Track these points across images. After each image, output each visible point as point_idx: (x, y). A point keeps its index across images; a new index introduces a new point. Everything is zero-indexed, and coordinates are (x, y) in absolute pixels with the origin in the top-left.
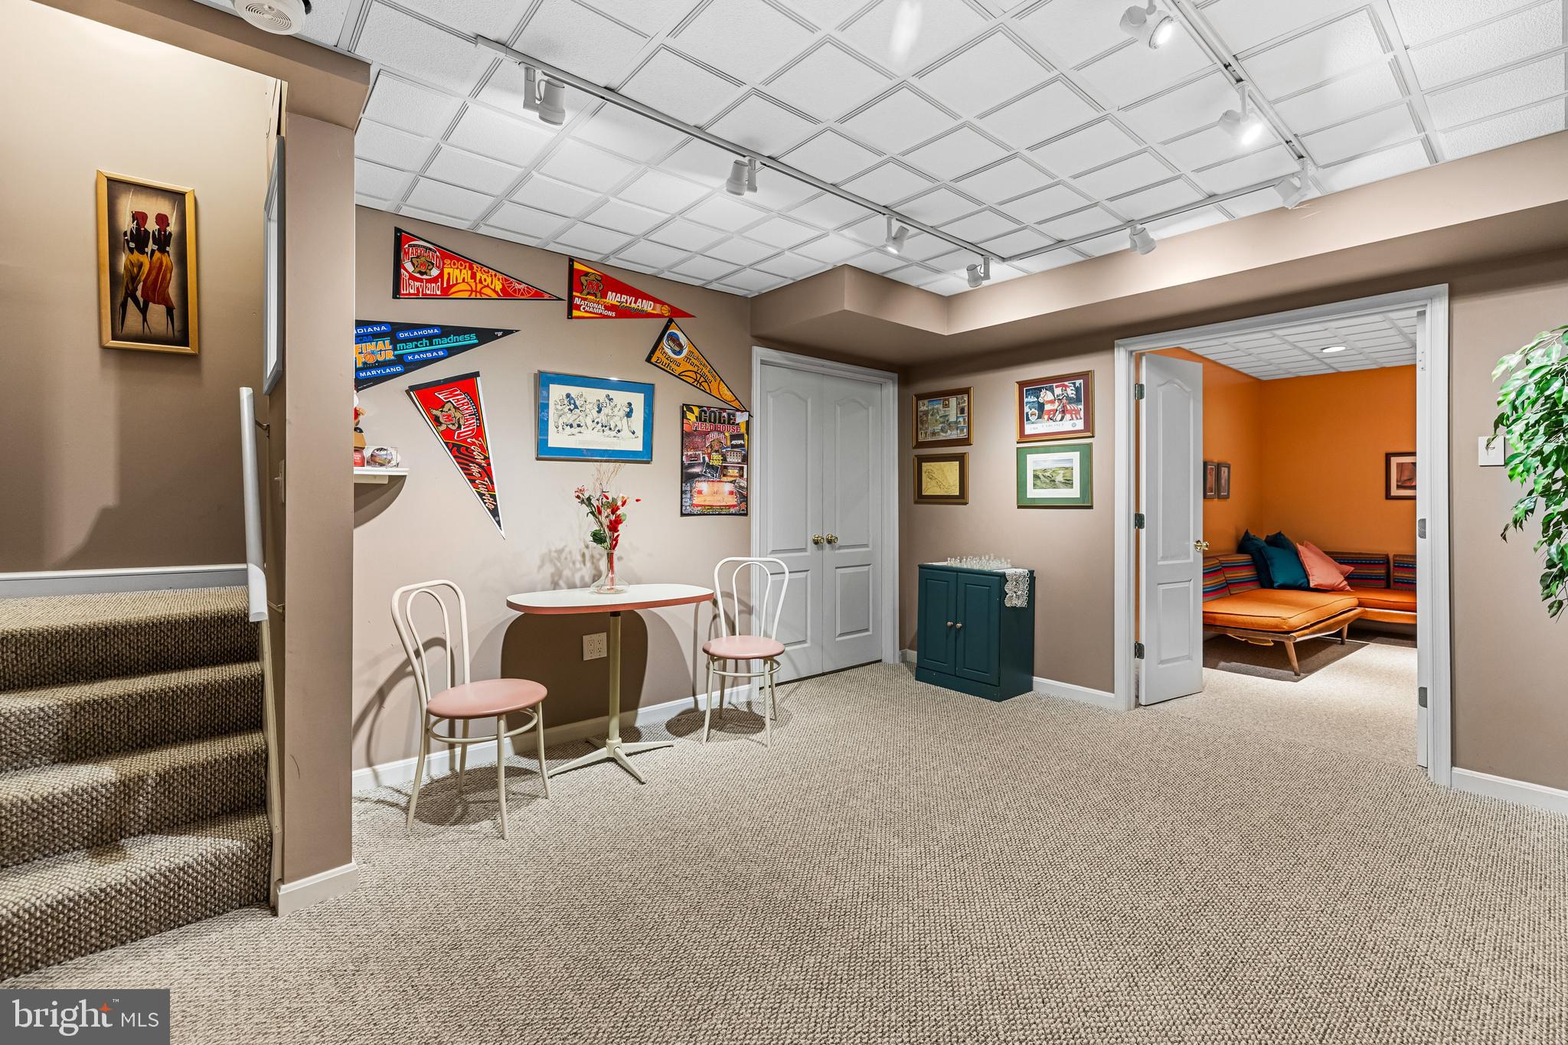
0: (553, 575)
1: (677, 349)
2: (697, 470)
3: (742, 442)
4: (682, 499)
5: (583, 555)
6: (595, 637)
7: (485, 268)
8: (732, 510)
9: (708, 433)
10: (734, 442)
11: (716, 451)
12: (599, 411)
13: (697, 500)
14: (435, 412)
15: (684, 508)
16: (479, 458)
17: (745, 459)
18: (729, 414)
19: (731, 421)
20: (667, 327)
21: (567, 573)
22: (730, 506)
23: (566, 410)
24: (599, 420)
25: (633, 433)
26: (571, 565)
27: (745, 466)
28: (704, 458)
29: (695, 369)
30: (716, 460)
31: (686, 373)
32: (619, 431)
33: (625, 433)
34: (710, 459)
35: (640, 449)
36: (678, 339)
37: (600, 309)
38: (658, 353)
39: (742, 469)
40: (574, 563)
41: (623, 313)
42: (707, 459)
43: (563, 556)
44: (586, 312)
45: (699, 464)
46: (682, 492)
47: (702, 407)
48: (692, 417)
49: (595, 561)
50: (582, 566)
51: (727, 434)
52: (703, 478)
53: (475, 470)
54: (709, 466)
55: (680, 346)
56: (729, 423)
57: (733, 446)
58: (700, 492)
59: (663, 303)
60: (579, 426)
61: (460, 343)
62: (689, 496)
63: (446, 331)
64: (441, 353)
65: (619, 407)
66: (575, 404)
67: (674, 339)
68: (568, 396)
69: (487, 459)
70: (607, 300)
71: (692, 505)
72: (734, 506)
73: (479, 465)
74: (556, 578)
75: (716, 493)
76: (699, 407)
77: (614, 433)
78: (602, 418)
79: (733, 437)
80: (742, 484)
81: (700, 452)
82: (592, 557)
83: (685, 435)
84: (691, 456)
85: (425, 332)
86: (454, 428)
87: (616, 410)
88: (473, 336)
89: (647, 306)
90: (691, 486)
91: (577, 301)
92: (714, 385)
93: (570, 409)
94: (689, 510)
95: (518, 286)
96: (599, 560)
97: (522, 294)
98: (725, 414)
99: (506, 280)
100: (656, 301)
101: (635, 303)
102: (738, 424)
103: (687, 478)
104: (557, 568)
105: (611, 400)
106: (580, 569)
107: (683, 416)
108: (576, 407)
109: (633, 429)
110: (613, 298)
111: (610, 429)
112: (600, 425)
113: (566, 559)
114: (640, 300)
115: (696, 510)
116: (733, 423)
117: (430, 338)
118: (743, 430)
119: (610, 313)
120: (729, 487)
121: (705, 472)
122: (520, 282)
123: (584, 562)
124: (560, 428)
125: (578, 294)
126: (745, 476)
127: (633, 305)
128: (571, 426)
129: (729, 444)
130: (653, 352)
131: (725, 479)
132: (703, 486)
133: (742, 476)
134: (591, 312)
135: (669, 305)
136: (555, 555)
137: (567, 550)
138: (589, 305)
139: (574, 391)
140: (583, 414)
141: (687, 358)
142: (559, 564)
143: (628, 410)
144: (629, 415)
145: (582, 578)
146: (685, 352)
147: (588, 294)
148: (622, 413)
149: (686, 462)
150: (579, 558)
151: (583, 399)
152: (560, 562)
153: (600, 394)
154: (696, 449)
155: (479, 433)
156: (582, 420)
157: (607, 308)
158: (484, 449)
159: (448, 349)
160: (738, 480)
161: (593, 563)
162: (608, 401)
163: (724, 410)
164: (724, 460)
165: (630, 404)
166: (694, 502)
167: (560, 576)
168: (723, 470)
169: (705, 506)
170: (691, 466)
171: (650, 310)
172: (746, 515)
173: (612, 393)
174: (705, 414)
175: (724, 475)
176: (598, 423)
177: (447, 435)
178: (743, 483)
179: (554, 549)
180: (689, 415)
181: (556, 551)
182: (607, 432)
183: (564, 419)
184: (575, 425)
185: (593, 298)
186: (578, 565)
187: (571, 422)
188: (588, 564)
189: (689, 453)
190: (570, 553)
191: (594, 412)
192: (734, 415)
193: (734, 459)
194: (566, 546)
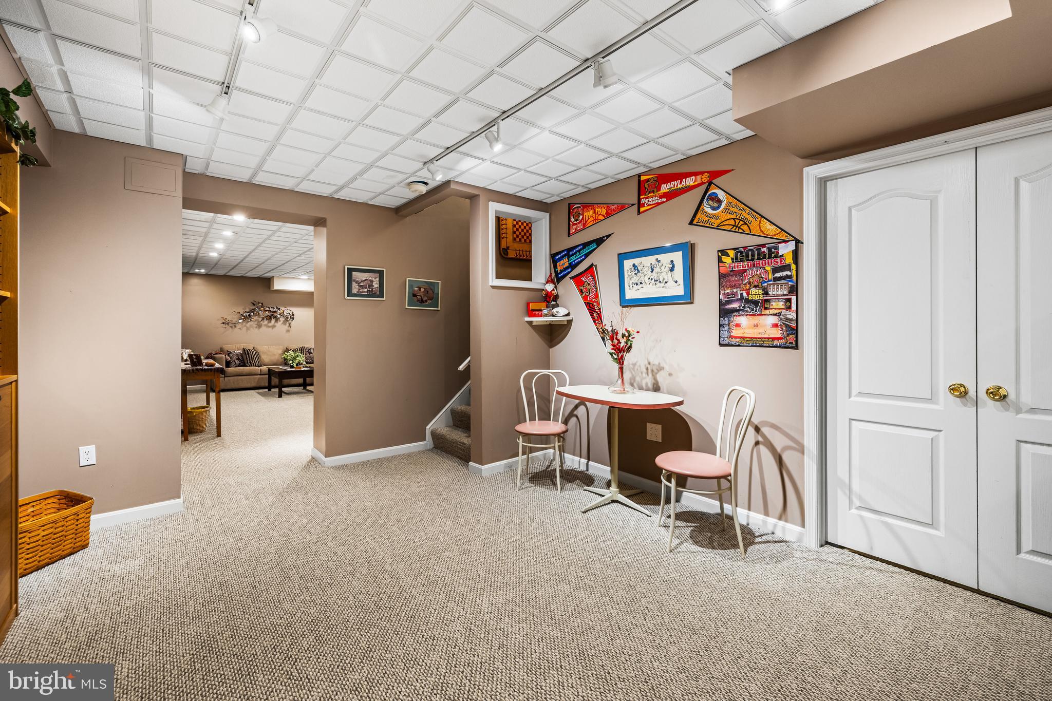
0: (630, 379)
1: (716, 205)
2: (735, 305)
3: (788, 273)
4: (720, 331)
5: (647, 369)
6: (654, 426)
7: (599, 205)
8: (776, 343)
9: (746, 271)
10: (777, 275)
11: (755, 287)
12: (652, 272)
13: (735, 332)
14: (581, 288)
15: (722, 339)
16: (597, 309)
17: (795, 290)
18: (769, 249)
19: (772, 253)
20: (707, 190)
21: (638, 379)
22: (774, 339)
23: (633, 274)
24: (652, 277)
25: (676, 282)
26: (640, 374)
27: (794, 298)
28: (741, 294)
29: (734, 216)
30: (756, 294)
31: (724, 223)
32: (666, 282)
33: (671, 283)
34: (748, 294)
35: (682, 293)
36: (717, 196)
37: (657, 200)
38: (699, 215)
39: (789, 300)
40: (642, 373)
41: (670, 196)
42: (745, 295)
43: (636, 367)
44: (649, 205)
45: (737, 300)
46: (720, 326)
47: (738, 248)
48: (727, 260)
49: (654, 374)
50: (646, 375)
51: (768, 268)
52: (741, 313)
53: (595, 315)
54: (747, 301)
55: (719, 202)
56: (770, 257)
57: (776, 279)
58: (738, 325)
59: (702, 173)
60: (641, 283)
61: (590, 250)
62: (726, 328)
63: (585, 245)
64: (583, 257)
65: (664, 265)
66: (638, 270)
67: (715, 198)
68: (634, 265)
69: (600, 309)
70: (661, 192)
71: (731, 337)
72: (779, 339)
73: (597, 312)
74: (632, 381)
75: (756, 326)
76: (734, 249)
77: (662, 285)
78: (654, 275)
79: (775, 270)
80: (788, 316)
81: (738, 289)
82: (652, 371)
83: (722, 276)
84: (728, 294)
85: (578, 249)
86: (588, 294)
87: (663, 268)
88: (595, 244)
89: (690, 181)
90: (729, 320)
91: (643, 201)
92: (754, 225)
93: (635, 274)
94: (727, 341)
95: (613, 207)
96: (656, 374)
97: (615, 211)
98: (765, 249)
99: (608, 207)
100: (695, 174)
101: (680, 184)
102: (782, 256)
103: (725, 313)
104: (633, 375)
105: (659, 261)
106: (645, 378)
107: (720, 260)
108: (639, 271)
109: (676, 279)
110: (665, 188)
111: (660, 282)
112: (653, 280)
113: (637, 369)
114: (684, 180)
115: (734, 341)
116: (776, 256)
117: (579, 251)
118: (789, 260)
119: (663, 200)
120: (774, 320)
121: (744, 307)
122: (613, 204)
123: (648, 373)
124: (631, 287)
125: (643, 196)
126: (794, 307)
127: (679, 186)
128: (637, 284)
129: (770, 277)
130: (695, 215)
131: (767, 312)
132: (743, 320)
133: (789, 308)
134: (651, 205)
135: (707, 172)
136: (631, 366)
137: (638, 364)
138: (650, 200)
139: (636, 261)
140: (643, 275)
141: (726, 210)
142: (633, 373)
143: (671, 266)
144: (672, 269)
145: (647, 384)
146: (723, 205)
147: (650, 193)
148: (667, 269)
149: (724, 300)
150: (645, 370)
151: (642, 265)
152: (634, 371)
153: (651, 259)
154: (732, 287)
155: (596, 296)
156: (642, 279)
157: (661, 197)
158: (598, 304)
159: (585, 254)
160: (784, 312)
161: (653, 375)
162: (657, 263)
163: (763, 246)
164: (766, 293)
165: (672, 261)
166: (732, 334)
167: (634, 381)
168: (764, 304)
169: (744, 338)
170: (728, 302)
171: (692, 183)
172: (796, 347)
173: (659, 257)
174: (742, 254)
175: (766, 309)
176: (652, 279)
177: (585, 298)
178: (791, 315)
179: (631, 363)
180: (725, 259)
181: (633, 364)
182: (659, 285)
183: (633, 281)
184: (639, 283)
185: (652, 194)
186: (644, 375)
187: (636, 281)
188: (650, 375)
189: (726, 292)
190: (640, 366)
191: (649, 272)
192: (776, 248)
193: (778, 291)
194: (637, 362)
